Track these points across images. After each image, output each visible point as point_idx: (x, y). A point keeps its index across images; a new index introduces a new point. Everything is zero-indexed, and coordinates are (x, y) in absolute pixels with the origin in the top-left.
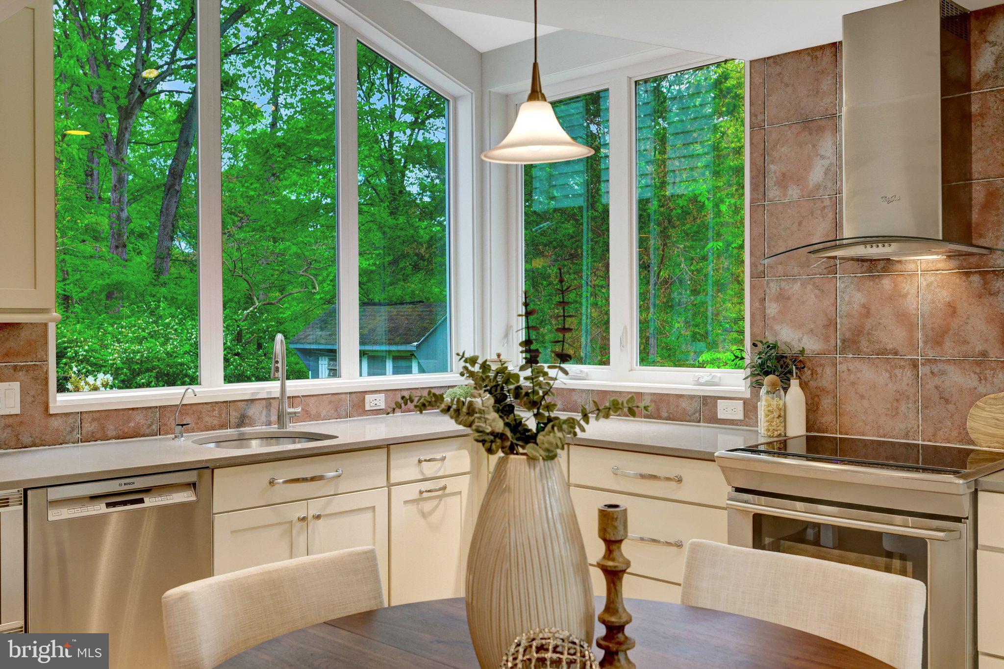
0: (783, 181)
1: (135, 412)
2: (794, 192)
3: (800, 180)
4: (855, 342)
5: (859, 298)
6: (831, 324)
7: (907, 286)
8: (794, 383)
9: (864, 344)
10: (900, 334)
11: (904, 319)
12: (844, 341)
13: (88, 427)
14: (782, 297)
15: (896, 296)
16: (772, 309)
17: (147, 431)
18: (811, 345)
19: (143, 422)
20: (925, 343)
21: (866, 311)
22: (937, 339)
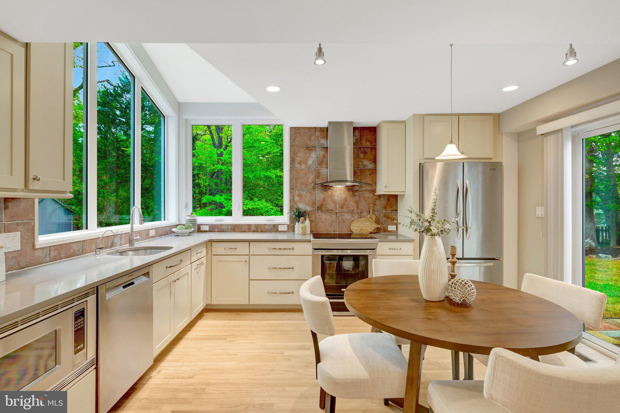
0: (300, 163)
1: (73, 244)
2: (303, 166)
3: (305, 163)
4: (321, 208)
5: (322, 196)
6: (314, 203)
7: (334, 194)
8: (307, 219)
9: (323, 208)
10: (333, 205)
11: (334, 202)
12: (318, 207)
13: (53, 254)
14: (300, 195)
15: (332, 196)
16: (297, 199)
17: (78, 253)
18: (308, 209)
19: (76, 249)
20: (339, 208)
21: (324, 200)
22: (342, 207)
